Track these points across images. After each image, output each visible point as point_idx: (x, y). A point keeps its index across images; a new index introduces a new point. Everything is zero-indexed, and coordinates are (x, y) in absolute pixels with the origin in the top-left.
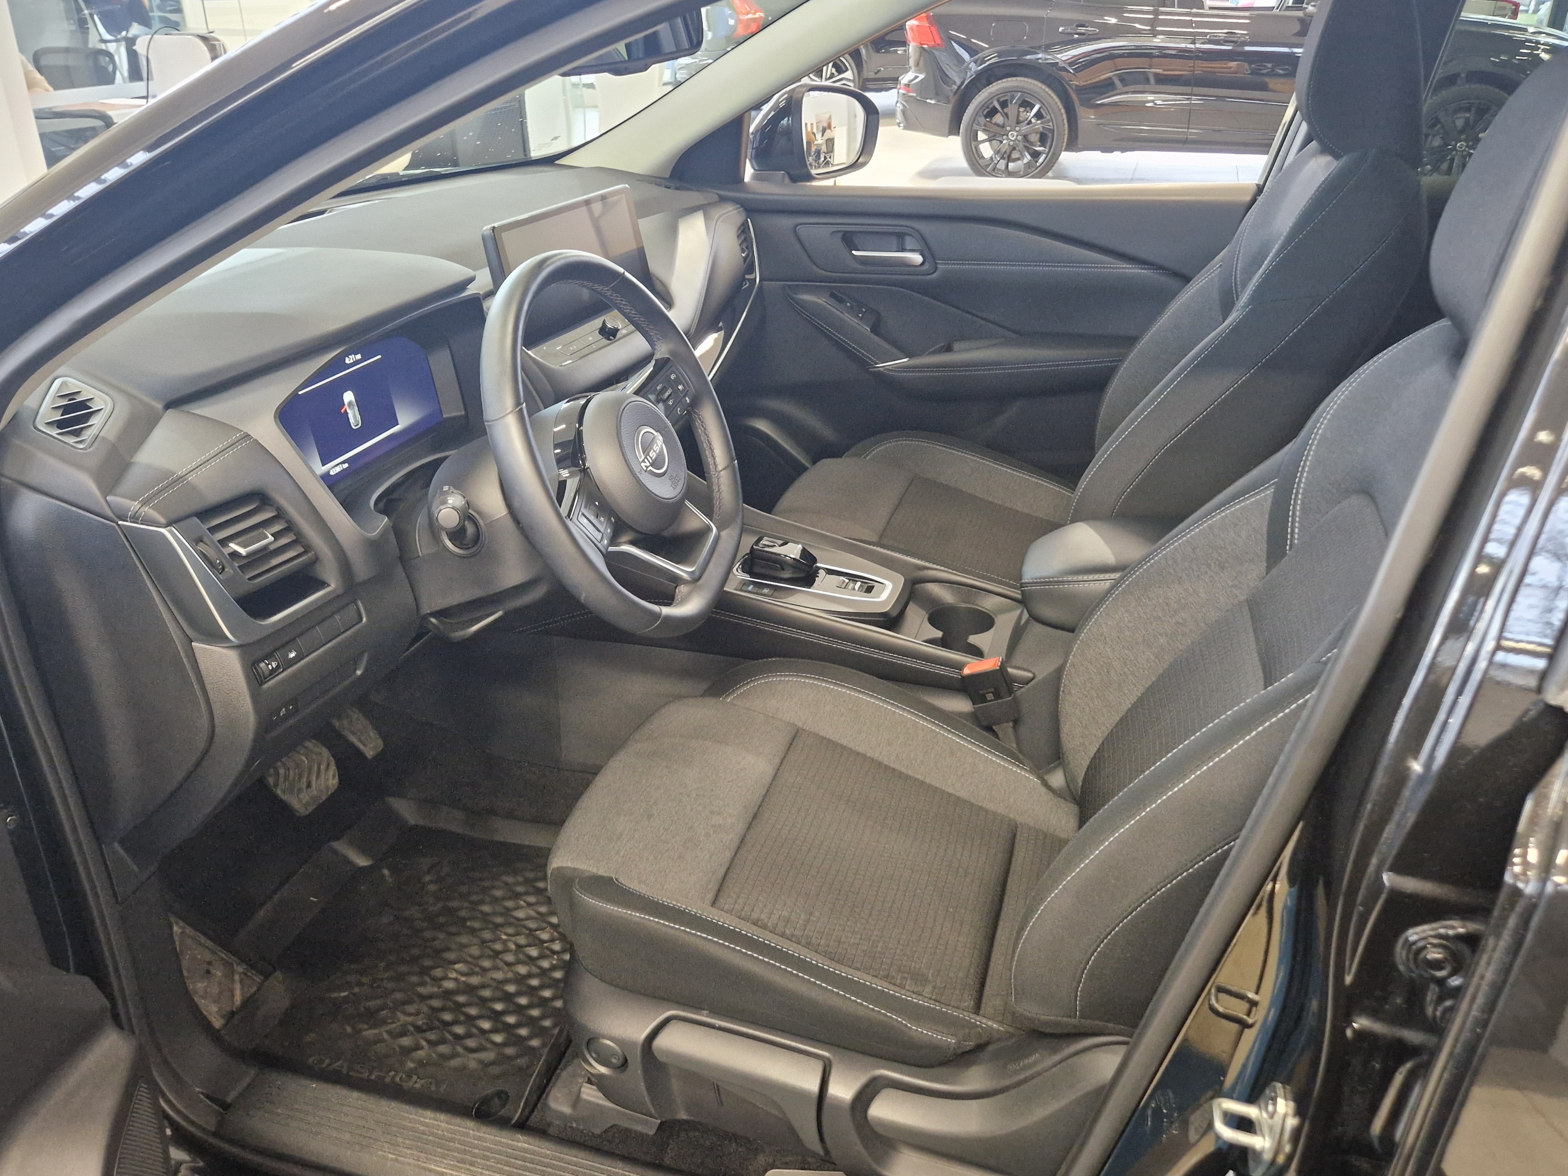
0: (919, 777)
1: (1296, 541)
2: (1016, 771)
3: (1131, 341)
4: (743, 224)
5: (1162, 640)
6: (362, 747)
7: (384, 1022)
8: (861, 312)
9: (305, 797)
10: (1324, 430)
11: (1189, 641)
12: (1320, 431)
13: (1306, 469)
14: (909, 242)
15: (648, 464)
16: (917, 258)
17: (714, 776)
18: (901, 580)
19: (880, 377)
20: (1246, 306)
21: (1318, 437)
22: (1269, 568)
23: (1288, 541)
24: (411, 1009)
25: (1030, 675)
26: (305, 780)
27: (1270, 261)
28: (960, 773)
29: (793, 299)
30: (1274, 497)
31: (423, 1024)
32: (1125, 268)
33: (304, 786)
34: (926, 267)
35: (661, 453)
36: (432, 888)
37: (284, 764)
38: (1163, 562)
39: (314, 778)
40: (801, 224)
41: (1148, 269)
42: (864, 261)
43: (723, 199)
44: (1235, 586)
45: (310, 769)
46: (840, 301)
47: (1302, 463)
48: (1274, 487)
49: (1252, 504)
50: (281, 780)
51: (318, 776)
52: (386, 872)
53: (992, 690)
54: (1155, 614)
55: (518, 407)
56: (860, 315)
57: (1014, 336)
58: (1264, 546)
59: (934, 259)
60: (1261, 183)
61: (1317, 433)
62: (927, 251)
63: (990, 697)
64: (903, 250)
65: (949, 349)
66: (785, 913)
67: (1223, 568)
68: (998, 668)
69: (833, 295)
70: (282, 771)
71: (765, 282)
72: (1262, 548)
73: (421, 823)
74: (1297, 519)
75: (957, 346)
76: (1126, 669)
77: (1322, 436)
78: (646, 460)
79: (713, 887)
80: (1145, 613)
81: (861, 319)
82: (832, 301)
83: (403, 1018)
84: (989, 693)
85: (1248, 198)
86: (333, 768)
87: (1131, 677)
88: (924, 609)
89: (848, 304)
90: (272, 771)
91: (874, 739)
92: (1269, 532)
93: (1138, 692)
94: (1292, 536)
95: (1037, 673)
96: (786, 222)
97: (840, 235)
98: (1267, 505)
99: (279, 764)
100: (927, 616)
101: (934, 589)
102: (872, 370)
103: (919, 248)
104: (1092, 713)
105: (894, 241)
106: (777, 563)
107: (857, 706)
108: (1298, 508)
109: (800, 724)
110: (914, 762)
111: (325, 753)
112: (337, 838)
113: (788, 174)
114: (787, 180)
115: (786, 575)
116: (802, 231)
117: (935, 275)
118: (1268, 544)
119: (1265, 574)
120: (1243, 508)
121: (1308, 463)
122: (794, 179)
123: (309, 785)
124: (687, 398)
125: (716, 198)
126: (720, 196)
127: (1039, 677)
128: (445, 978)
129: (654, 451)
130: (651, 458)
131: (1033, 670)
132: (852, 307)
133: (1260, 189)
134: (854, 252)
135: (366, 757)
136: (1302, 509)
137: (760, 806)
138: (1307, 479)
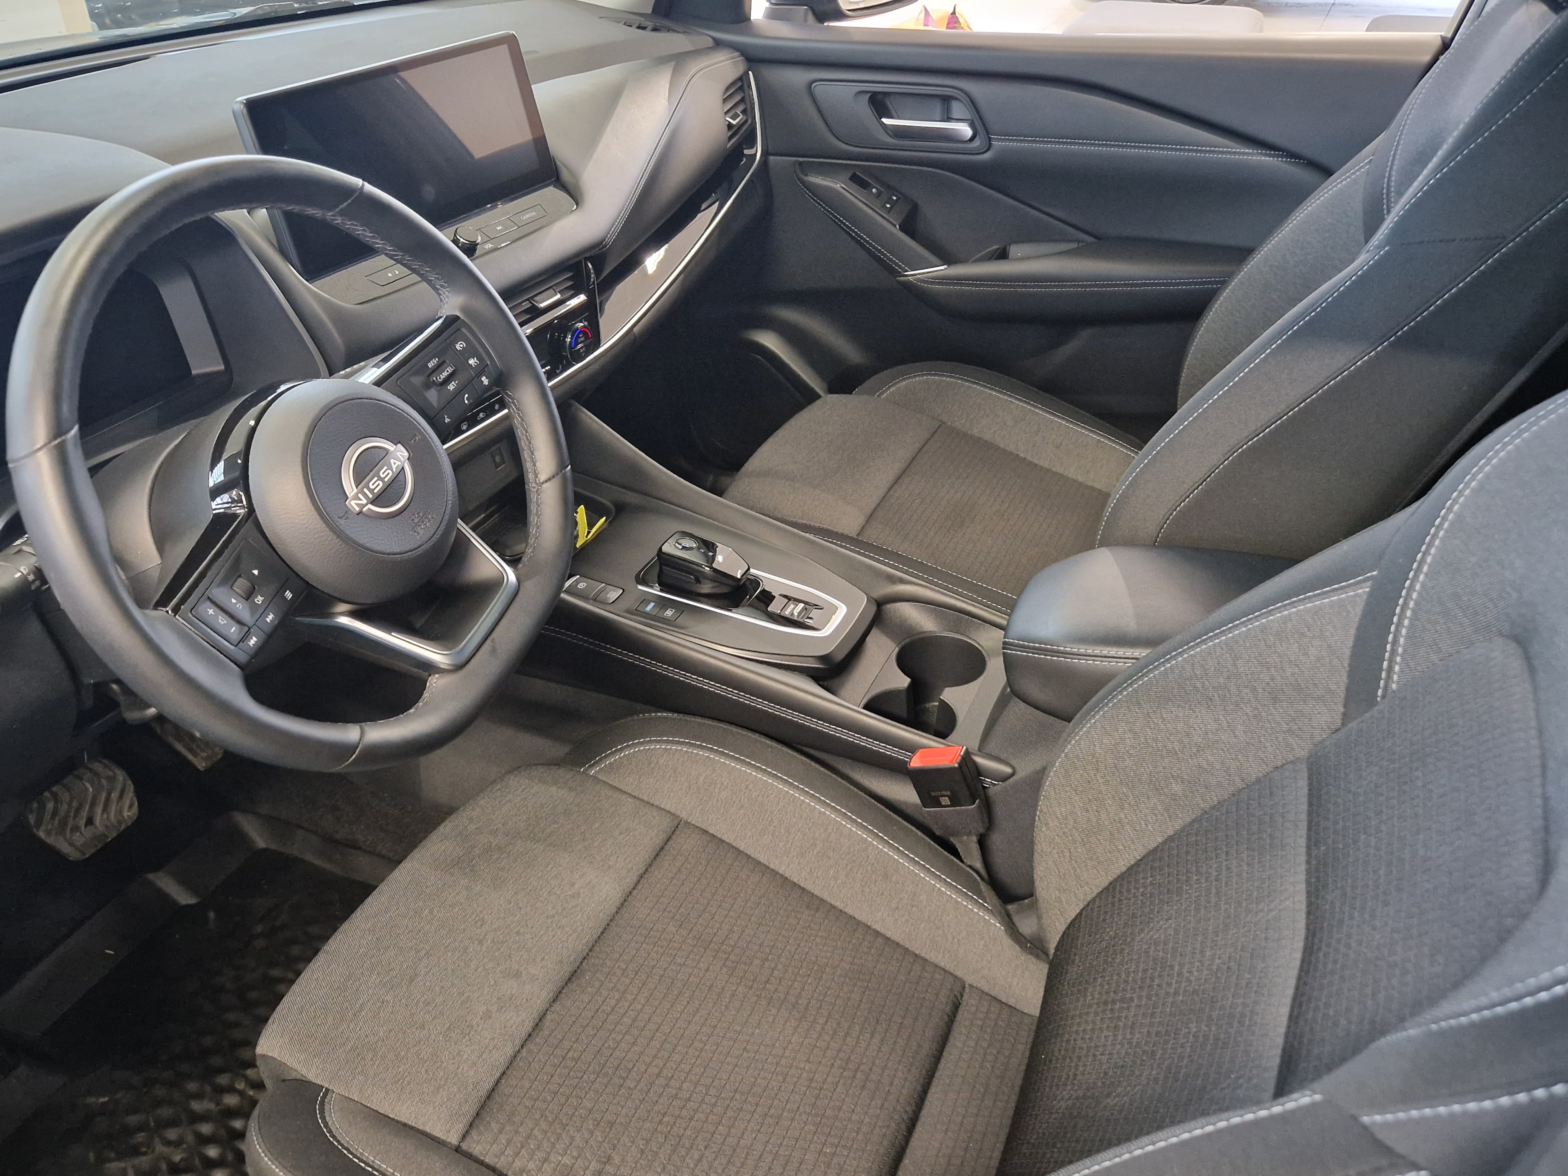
0: (838, 904)
1: (1394, 686)
2: (972, 910)
3: (1243, 254)
4: (740, 79)
5: (1177, 788)
6: (190, 757)
7: (135, 1151)
8: (889, 200)
9: (79, 839)
10: (1463, 506)
11: (1215, 798)
12: (1456, 507)
13: (1425, 569)
14: (957, 109)
15: (364, 501)
16: (965, 130)
17: (529, 908)
18: (863, 601)
19: (910, 288)
20: (1380, 247)
21: (1451, 516)
22: (1346, 718)
23: (1382, 682)
24: (172, 1134)
25: (1009, 770)
26: (84, 814)
27: (1425, 179)
28: (893, 905)
29: (803, 182)
30: (1368, 603)
31: (182, 1159)
32: (1244, 154)
33: (82, 823)
34: (977, 143)
35: (399, 477)
36: (260, 943)
37: (55, 796)
38: (1188, 667)
39: (99, 810)
40: (815, 81)
41: (1273, 156)
42: (900, 133)
43: (718, 44)
44: (1290, 731)
45: (95, 798)
46: (863, 185)
47: (1419, 556)
48: (1369, 583)
49: (1331, 605)
50: (47, 816)
51: (105, 809)
52: (212, 915)
53: (949, 793)
54: (1170, 746)
55: (55, 439)
56: (888, 206)
57: (1090, 239)
58: (1343, 679)
59: (988, 133)
60: (1450, 35)
61: (1450, 509)
62: (979, 122)
63: (945, 801)
64: (949, 119)
65: (1002, 255)
66: (566, 1160)
67: (1275, 700)
68: (956, 765)
69: (855, 179)
70: (50, 806)
71: (772, 158)
72: (1340, 682)
73: (273, 847)
74: (1400, 650)
75: (1015, 250)
76: (1123, 816)
77: (1459, 517)
78: (360, 495)
79: (470, 1109)
80: (1156, 740)
81: (889, 211)
82: (854, 188)
83: (160, 1148)
84: (945, 796)
85: (1427, 58)
86: (130, 794)
87: (1128, 827)
88: (893, 640)
89: (874, 190)
90: (35, 805)
91: (781, 844)
92: (1354, 656)
93: (1136, 853)
94: (1389, 677)
95: (1018, 768)
96: (798, 77)
97: (869, 95)
98: (1356, 612)
99: (47, 794)
100: (897, 650)
101: (910, 613)
102: (902, 278)
103: (969, 117)
104: (1073, 862)
105: (938, 107)
106: (692, 574)
107: (763, 797)
108: (1404, 631)
109: (684, 815)
110: (832, 883)
111: (121, 776)
112: (156, 869)
113: (812, 9)
114: (811, 17)
115: (706, 588)
116: (820, 89)
117: (987, 156)
118: (1351, 675)
119: (1339, 723)
120: (1317, 611)
121: (1429, 559)
122: (821, 17)
123: (90, 821)
124: (484, 378)
125: (710, 42)
126: (714, 39)
127: (1021, 774)
128: (231, 1090)
129: (380, 478)
130: (371, 491)
131: (1013, 763)
132: (879, 194)
133: (1446, 45)
134: (884, 120)
135: (198, 770)
136: (1408, 637)
137: (584, 958)
138: (1423, 586)
